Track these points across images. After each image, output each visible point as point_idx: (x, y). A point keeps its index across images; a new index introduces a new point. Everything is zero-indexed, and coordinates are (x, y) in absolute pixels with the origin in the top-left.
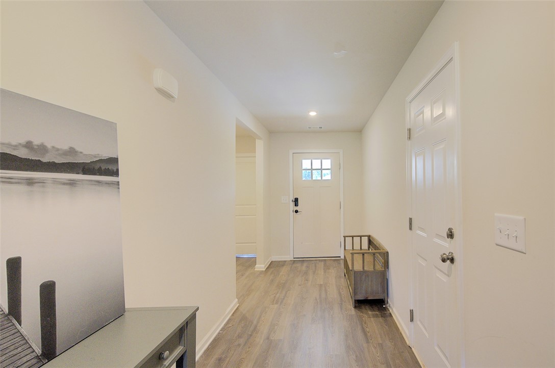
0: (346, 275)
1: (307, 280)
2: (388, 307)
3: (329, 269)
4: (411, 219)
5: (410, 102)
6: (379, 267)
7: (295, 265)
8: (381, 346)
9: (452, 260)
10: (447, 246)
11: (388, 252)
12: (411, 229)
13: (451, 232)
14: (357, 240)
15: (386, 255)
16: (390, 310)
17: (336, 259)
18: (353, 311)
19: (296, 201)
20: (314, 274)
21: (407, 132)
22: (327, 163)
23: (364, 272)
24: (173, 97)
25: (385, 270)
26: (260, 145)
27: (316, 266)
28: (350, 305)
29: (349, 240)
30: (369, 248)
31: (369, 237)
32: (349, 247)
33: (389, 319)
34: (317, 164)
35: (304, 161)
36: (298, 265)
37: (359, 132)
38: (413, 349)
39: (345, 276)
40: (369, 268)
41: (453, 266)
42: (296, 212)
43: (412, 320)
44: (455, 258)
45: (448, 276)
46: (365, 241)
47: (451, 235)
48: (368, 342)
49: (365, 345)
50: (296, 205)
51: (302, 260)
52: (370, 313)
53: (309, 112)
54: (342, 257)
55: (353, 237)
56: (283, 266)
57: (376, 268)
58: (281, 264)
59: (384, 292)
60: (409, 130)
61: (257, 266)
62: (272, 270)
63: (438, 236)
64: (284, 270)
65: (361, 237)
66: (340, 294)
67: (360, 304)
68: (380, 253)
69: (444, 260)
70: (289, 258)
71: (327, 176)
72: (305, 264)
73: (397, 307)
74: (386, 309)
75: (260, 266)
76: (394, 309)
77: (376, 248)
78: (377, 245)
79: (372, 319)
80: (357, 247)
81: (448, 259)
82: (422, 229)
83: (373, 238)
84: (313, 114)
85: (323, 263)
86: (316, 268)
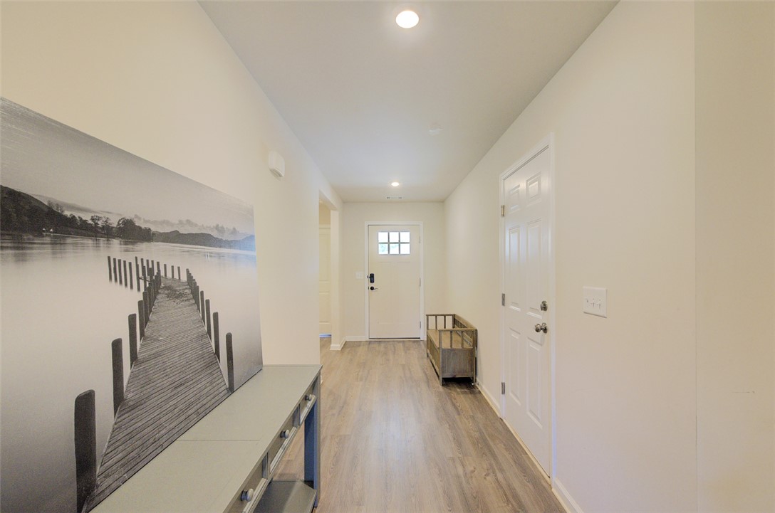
0: (430, 355)
1: (388, 360)
2: (477, 385)
3: (409, 350)
4: (504, 295)
5: (504, 180)
6: (467, 346)
7: (372, 346)
8: (473, 417)
9: (545, 330)
10: (540, 318)
11: (476, 330)
12: (503, 304)
13: (545, 305)
14: (441, 319)
15: (474, 334)
16: (479, 389)
17: (416, 340)
18: (441, 389)
19: (372, 277)
20: (394, 354)
21: (500, 209)
22: (405, 237)
23: (452, 350)
24: (280, 176)
25: (474, 348)
26: (335, 216)
27: (394, 347)
28: (438, 384)
29: (432, 319)
30: (454, 327)
31: (454, 316)
32: (432, 326)
33: (478, 395)
34: (394, 237)
35: (380, 234)
36: (376, 345)
37: (442, 202)
38: (504, 420)
39: (428, 356)
40: (457, 346)
41: (546, 335)
42: (372, 288)
43: (503, 392)
44: (548, 328)
45: (541, 345)
46: (449, 320)
47: (544, 308)
48: (459, 414)
49: (457, 417)
50: (372, 281)
51: (379, 341)
52: (458, 390)
53: (391, 182)
54: (424, 338)
55: (436, 316)
56: (359, 346)
57: (465, 346)
58: (358, 344)
59: (472, 370)
60: (503, 207)
61: (332, 345)
62: (348, 350)
63: (532, 309)
64: (362, 350)
65: (445, 316)
66: (426, 374)
67: (447, 382)
68: (467, 331)
69: (537, 330)
70: (365, 338)
71: (406, 249)
72: (382, 345)
73: (487, 383)
74: (474, 387)
75: (336, 346)
76: (484, 387)
77: (462, 326)
78: (464, 324)
79: (462, 396)
80: (441, 327)
81: (541, 329)
82: (516, 304)
83: (458, 317)
84: (395, 184)
85: (401, 344)
86: (395, 349)
